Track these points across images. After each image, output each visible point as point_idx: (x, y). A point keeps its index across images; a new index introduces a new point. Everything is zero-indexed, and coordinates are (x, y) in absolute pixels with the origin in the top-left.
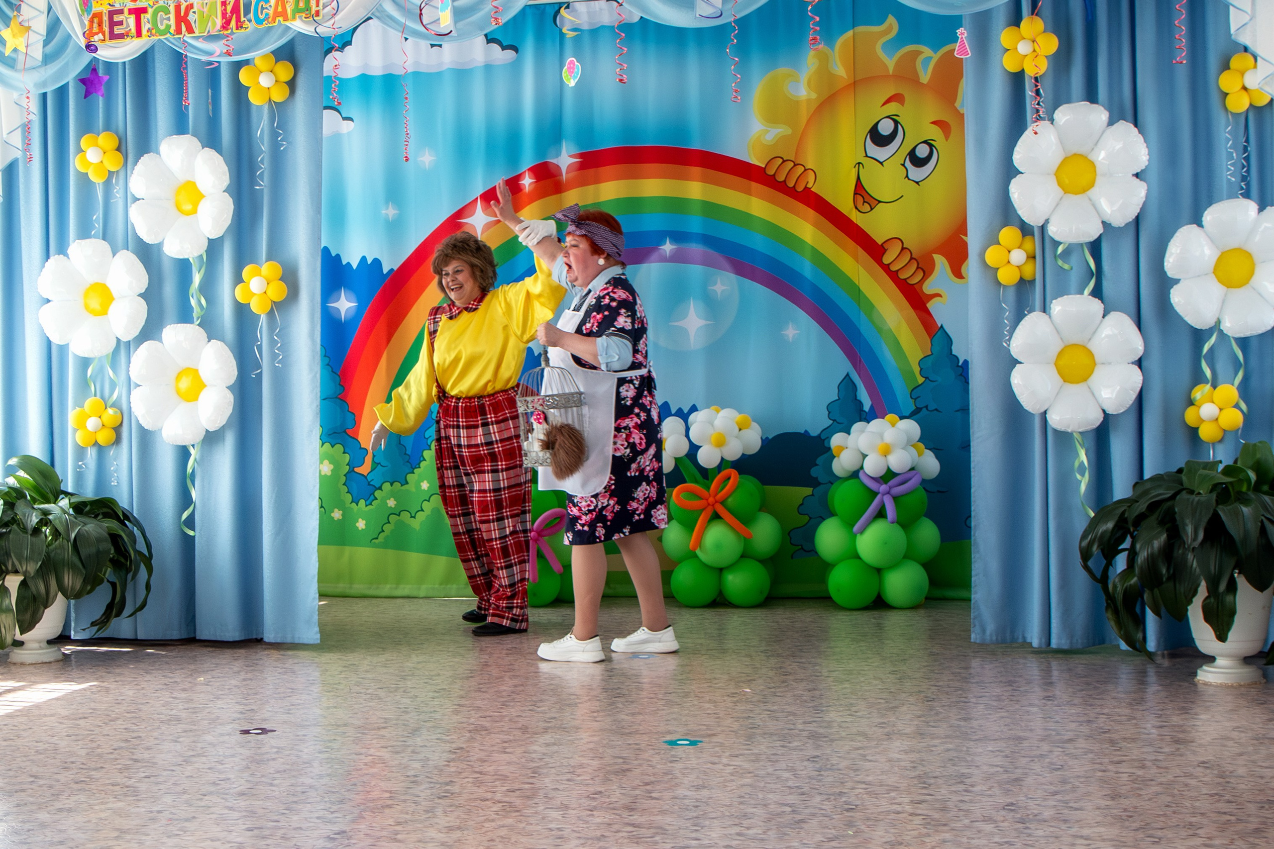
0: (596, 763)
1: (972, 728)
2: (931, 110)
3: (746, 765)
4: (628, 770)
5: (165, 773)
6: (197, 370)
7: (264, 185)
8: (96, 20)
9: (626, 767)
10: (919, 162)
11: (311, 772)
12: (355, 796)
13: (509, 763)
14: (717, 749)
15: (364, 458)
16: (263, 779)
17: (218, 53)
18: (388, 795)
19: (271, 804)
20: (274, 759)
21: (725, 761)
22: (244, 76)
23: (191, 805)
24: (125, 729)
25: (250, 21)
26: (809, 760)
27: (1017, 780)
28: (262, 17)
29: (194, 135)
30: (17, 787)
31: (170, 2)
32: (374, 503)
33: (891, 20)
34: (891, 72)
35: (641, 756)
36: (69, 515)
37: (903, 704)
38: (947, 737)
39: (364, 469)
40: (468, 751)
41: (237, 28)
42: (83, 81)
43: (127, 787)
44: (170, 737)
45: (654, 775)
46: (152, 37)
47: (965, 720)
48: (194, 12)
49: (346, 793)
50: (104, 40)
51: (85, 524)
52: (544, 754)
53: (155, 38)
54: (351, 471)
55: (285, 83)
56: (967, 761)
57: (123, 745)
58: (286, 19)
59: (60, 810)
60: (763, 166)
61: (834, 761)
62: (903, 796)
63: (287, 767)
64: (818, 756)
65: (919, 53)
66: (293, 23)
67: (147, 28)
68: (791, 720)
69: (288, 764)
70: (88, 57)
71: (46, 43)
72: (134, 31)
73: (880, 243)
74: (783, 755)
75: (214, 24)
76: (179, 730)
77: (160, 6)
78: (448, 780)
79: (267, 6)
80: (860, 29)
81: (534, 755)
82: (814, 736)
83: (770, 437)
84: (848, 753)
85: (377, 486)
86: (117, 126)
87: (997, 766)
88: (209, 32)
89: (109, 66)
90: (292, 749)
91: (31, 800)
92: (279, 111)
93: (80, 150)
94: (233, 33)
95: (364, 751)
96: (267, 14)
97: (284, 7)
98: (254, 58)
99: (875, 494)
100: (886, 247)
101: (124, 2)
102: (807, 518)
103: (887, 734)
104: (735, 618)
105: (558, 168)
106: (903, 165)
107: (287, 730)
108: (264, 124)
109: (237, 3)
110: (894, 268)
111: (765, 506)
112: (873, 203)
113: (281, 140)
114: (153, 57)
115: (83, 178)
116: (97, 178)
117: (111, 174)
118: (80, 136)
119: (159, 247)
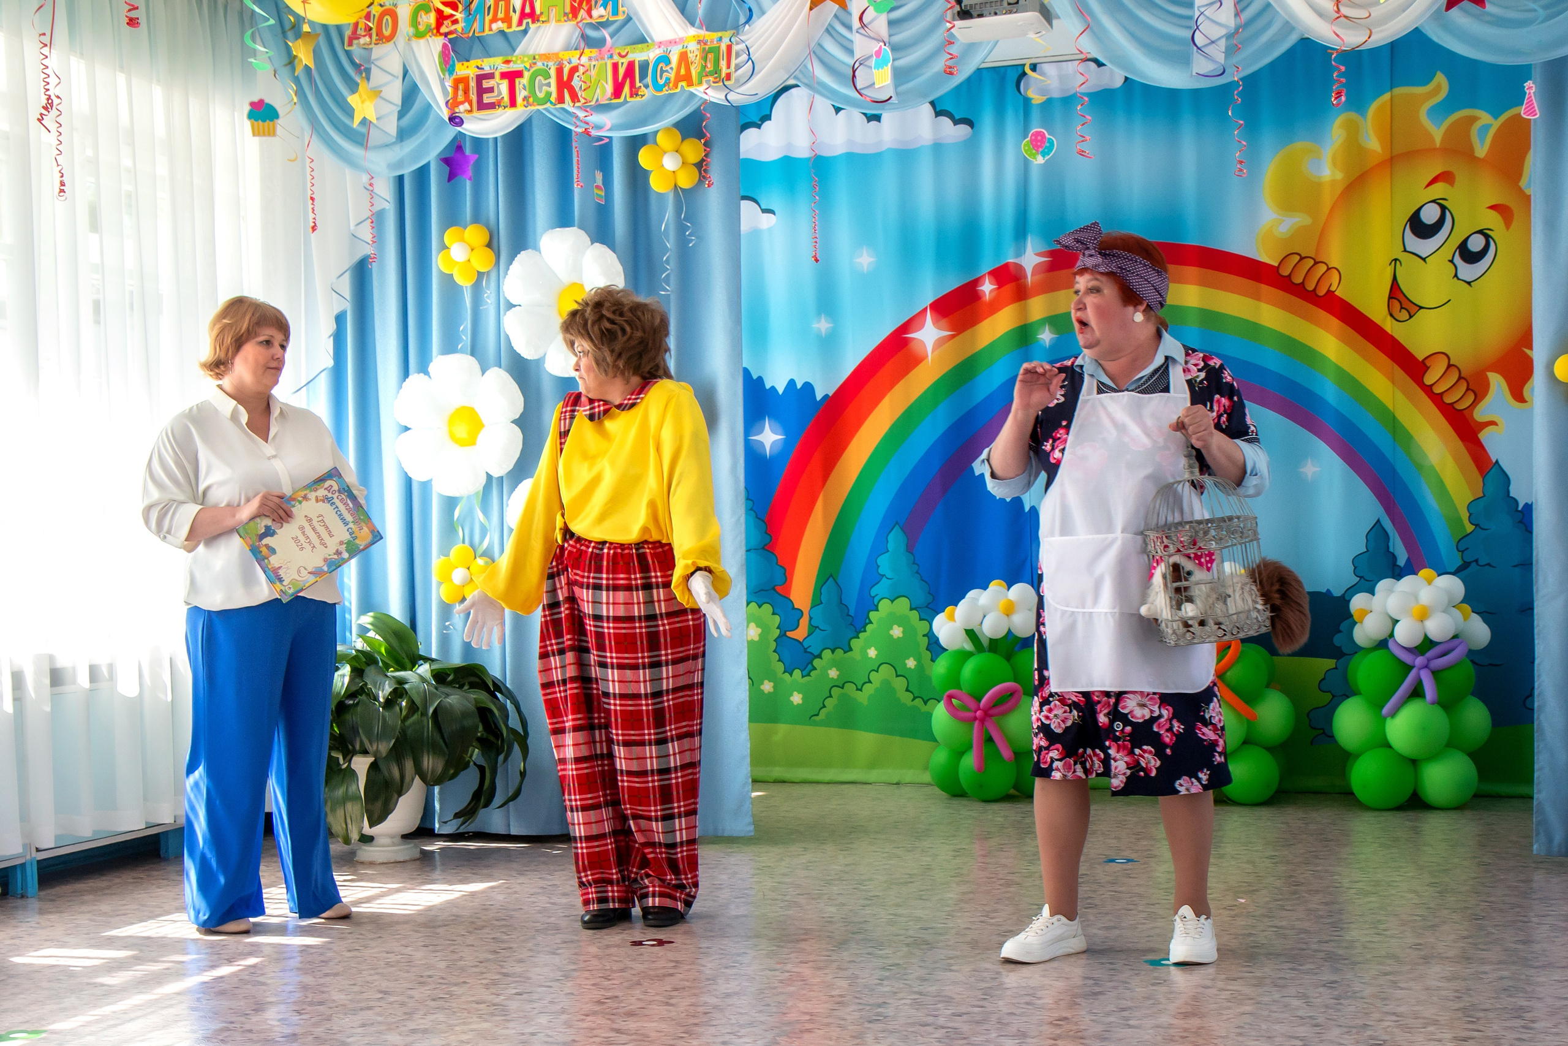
0: (1061, 983)
1: (1532, 952)
2: (1489, 191)
5: (540, 990)
7: (668, 289)
8: (461, 86)
9: (1097, 989)
10: (1471, 257)
11: (715, 990)
12: (769, 1018)
13: (955, 983)
15: (799, 621)
16: (658, 998)
17: (608, 126)
18: (808, 1017)
19: (665, 1026)
20: (671, 975)
22: (645, 158)
24: (493, 938)
25: (647, 86)
26: (1324, 986)
28: (661, 82)
29: (581, 227)
31: (551, 64)
32: (812, 673)
33: (1440, 79)
34: (1438, 145)
35: (1115, 978)
36: (429, 683)
37: (1444, 922)
38: (1500, 962)
39: (800, 634)
40: (906, 968)
41: (631, 96)
42: (447, 161)
44: (547, 949)
45: (1132, 999)
46: (529, 107)
47: (1524, 942)
48: (580, 77)
49: (757, 1015)
51: (447, 695)
53: (533, 108)
54: (783, 635)
55: (694, 165)
56: (1526, 992)
57: (491, 957)
58: (690, 84)
59: (414, 1031)
60: (1276, 264)
61: (1357, 987)
62: (1444, 1031)
64: (1335, 982)
65: (1473, 119)
66: (698, 88)
67: (522, 96)
68: (1303, 939)
69: (687, 981)
70: (451, 131)
71: (402, 114)
72: (506, 99)
73: (1421, 359)
74: (1292, 979)
75: (604, 90)
76: (558, 941)
77: (540, 70)
78: (881, 1000)
79: (668, 68)
80: (1399, 91)
82: (1332, 958)
84: (1375, 979)
85: (816, 654)
86: (488, 217)
88: (597, 100)
89: (477, 142)
90: (693, 963)
92: (686, 199)
93: (444, 247)
94: (625, 102)
95: (779, 966)
96: (668, 79)
97: (688, 70)
98: (656, 133)
99: (1408, 668)
100: (1428, 363)
101: (494, 64)
102: (1329, 696)
103: (1424, 958)
104: (1235, 817)
105: (1020, 268)
106: (1451, 261)
107: (688, 941)
108: (669, 214)
109: (631, 65)
110: (1438, 390)
111: (1274, 681)
112: (1413, 309)
113: (689, 235)
114: (531, 131)
115: (448, 280)
116: (464, 281)
117: (480, 275)
118: (443, 229)
119: (538, 363)
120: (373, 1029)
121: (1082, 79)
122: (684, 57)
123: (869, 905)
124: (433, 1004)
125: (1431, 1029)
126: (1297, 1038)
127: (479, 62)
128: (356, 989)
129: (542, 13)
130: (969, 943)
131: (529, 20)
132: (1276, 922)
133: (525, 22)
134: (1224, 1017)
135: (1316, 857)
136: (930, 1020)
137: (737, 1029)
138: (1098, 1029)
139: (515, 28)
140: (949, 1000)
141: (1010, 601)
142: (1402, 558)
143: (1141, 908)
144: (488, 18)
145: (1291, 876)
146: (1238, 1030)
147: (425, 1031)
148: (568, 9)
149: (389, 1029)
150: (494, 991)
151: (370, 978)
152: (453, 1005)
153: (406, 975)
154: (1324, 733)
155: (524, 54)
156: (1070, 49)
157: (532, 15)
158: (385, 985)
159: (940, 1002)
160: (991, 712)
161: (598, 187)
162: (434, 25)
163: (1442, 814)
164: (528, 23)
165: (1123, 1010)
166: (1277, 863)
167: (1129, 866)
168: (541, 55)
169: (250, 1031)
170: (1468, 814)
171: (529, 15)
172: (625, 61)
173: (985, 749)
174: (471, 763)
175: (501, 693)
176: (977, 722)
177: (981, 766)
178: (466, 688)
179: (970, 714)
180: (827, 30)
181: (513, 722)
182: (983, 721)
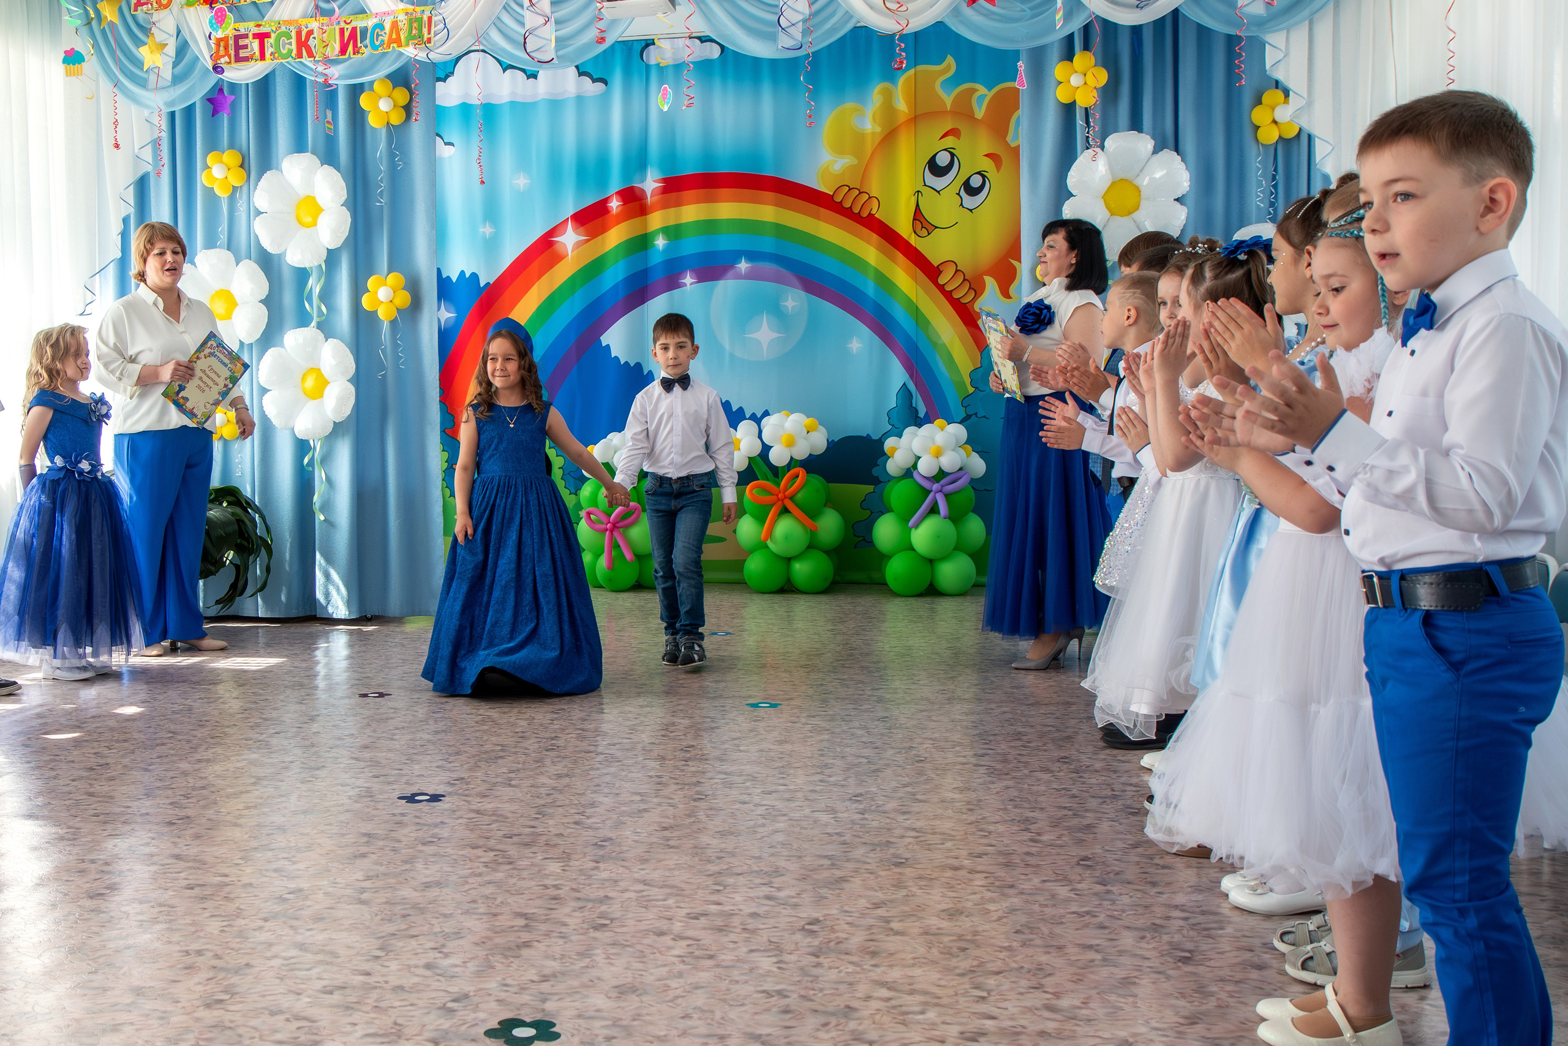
0: (686, 722)
2: (985, 143)
3: (823, 724)
4: (717, 728)
5: (293, 730)
6: (319, 370)
7: (382, 202)
8: (222, 44)
9: (714, 725)
10: (972, 191)
14: (796, 711)
16: (384, 735)
17: (336, 77)
18: (500, 748)
20: (392, 718)
21: (803, 720)
22: (364, 102)
23: (320, 757)
24: (253, 693)
25: (366, 47)
26: (879, 720)
27: (1069, 737)
28: (377, 43)
29: (313, 153)
30: (158, 741)
31: (292, 28)
33: (950, 60)
34: (948, 109)
35: (726, 717)
38: (1002, 702)
41: (354, 54)
42: (209, 101)
43: (259, 741)
45: (740, 731)
46: (274, 61)
48: (314, 38)
50: (230, 63)
52: (639, 714)
53: (277, 61)
55: (402, 107)
56: (1022, 722)
58: (400, 45)
59: (199, 761)
60: (832, 193)
61: (903, 720)
62: (967, 750)
63: (406, 725)
64: (886, 717)
65: (974, 91)
66: (406, 49)
67: (270, 52)
68: (861, 687)
70: (214, 78)
71: (175, 65)
72: (257, 54)
73: (936, 265)
74: (855, 715)
75: (334, 48)
76: (303, 694)
77: (284, 32)
78: (553, 735)
79: (383, 33)
80: (922, 68)
82: (880, 700)
83: (834, 440)
84: (913, 714)
86: (241, 145)
87: (1050, 726)
88: (328, 56)
89: (233, 86)
90: (408, 710)
91: (172, 752)
92: (396, 133)
93: (206, 167)
94: (350, 57)
96: (383, 41)
97: (398, 35)
98: (372, 83)
99: (927, 492)
100: (941, 268)
101: (249, 27)
102: (869, 513)
103: (949, 699)
104: (802, 602)
105: (643, 191)
106: (958, 194)
107: (403, 694)
108: (383, 145)
109: (354, 30)
110: (948, 288)
111: (830, 502)
112: (930, 228)
113: (398, 161)
114: (275, 79)
115: (209, 192)
116: (222, 193)
117: (235, 188)
118: (207, 151)
119: (280, 257)
121: (689, 51)
122: (395, 25)
125: (958, 748)
126: (862, 757)
127: (237, 26)
132: (840, 676)
134: (809, 744)
135: (864, 630)
136: (592, 748)
138: (717, 753)
142: (922, 413)
143: (740, 667)
145: (847, 644)
146: (820, 752)
154: (863, 540)
155: (271, 20)
156: (681, 29)
160: (618, 525)
161: (328, 122)
163: (950, 599)
165: (734, 739)
166: (835, 634)
167: (728, 637)
168: (284, 21)
170: (968, 598)
172: (350, 27)
173: (613, 553)
174: (228, 562)
175: (252, 509)
176: (608, 532)
177: (610, 566)
178: (225, 504)
179: (604, 526)
180: (504, 7)
181: (260, 531)
182: (612, 531)
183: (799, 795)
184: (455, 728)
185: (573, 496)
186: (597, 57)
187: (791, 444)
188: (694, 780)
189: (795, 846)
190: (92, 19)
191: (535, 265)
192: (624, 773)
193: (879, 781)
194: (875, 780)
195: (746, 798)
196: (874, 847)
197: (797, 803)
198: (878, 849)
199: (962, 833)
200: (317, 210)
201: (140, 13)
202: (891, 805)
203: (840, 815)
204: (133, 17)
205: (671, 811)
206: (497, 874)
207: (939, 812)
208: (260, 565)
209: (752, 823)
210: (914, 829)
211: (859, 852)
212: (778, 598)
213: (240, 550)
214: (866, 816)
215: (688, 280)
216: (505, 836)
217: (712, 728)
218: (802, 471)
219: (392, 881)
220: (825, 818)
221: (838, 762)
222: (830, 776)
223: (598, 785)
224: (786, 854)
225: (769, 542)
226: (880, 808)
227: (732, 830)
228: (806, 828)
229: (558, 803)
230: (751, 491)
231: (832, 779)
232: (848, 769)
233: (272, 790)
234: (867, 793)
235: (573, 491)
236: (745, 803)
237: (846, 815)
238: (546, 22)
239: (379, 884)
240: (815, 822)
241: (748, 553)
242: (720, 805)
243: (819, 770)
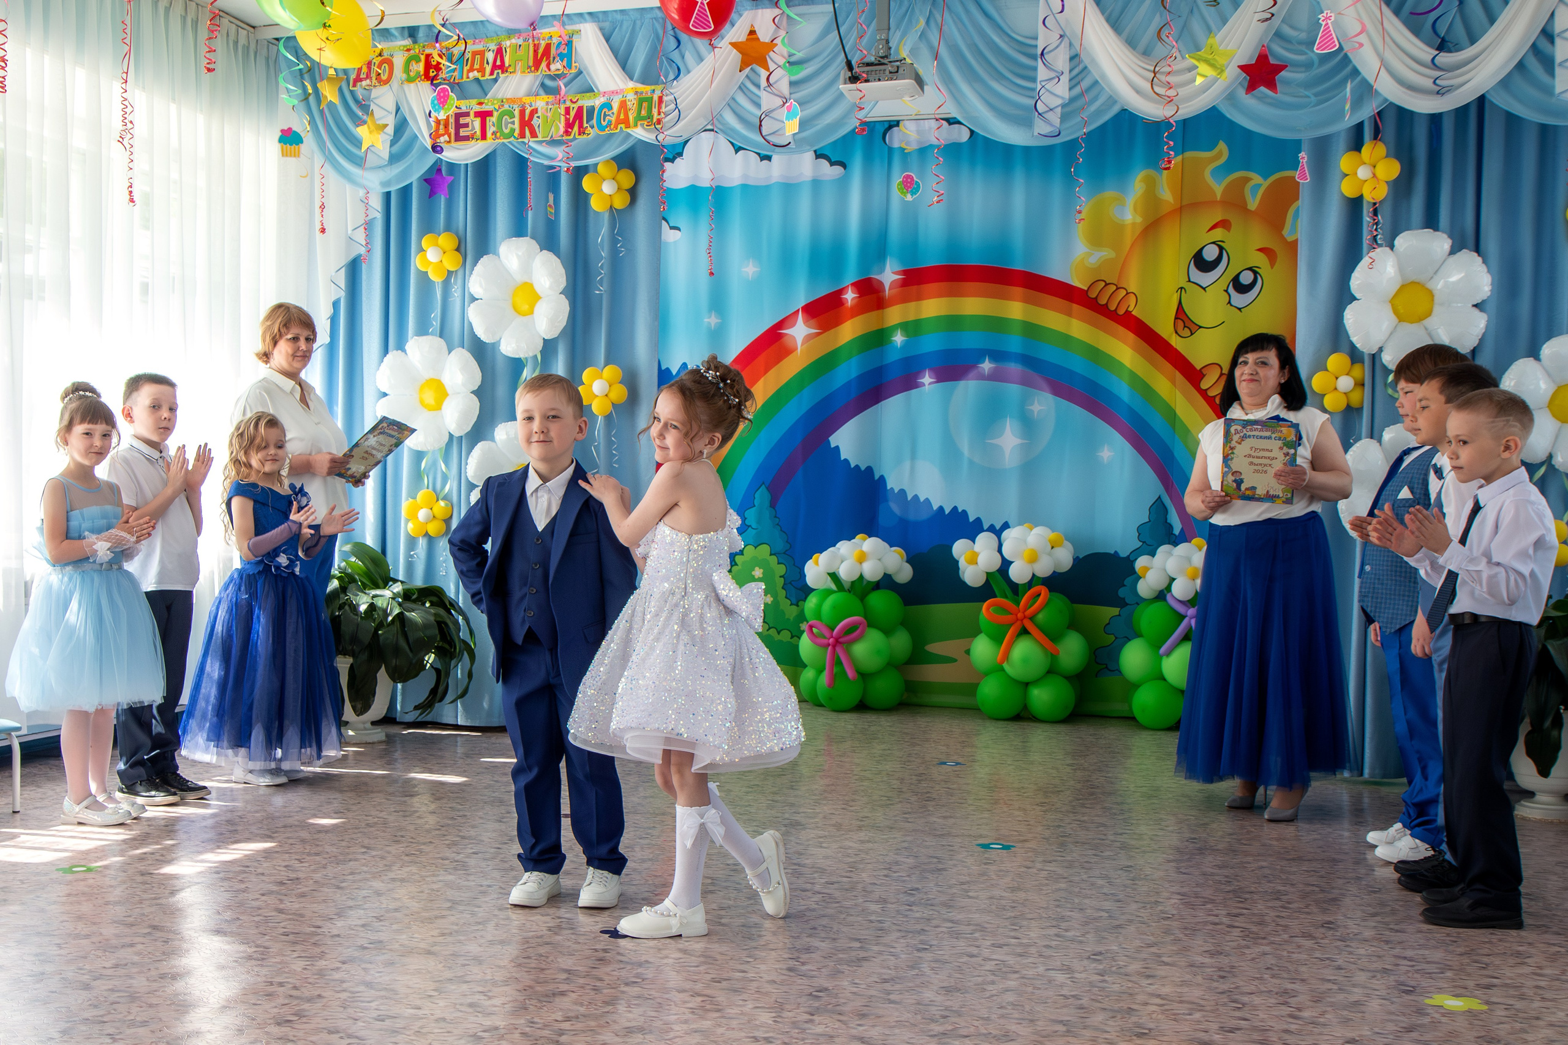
0: (911, 861)
2: (1258, 238)
3: (1060, 871)
4: (944, 869)
7: (601, 289)
8: (442, 123)
9: (940, 866)
10: (1242, 288)
14: (1030, 854)
17: (559, 158)
21: (1039, 865)
22: (587, 184)
25: (592, 127)
28: (604, 124)
29: (532, 238)
31: (515, 106)
33: (1222, 146)
34: (1218, 198)
35: (954, 857)
36: (398, 601)
41: (579, 134)
42: (427, 182)
45: (969, 875)
46: (496, 141)
48: (538, 117)
50: (449, 142)
51: (413, 610)
52: (860, 850)
53: (499, 141)
55: (627, 190)
57: (450, 822)
58: (628, 127)
60: (1086, 288)
61: (1148, 871)
62: (1219, 908)
64: (1130, 866)
65: (1247, 180)
66: (634, 130)
67: (491, 131)
68: (1103, 831)
70: (433, 157)
71: (393, 143)
72: (479, 133)
73: (1198, 368)
74: (1096, 863)
75: (558, 128)
77: (507, 111)
79: (610, 113)
80: (1190, 154)
81: (850, 851)
82: (1124, 846)
83: (1081, 557)
84: (1160, 865)
86: (458, 227)
88: (552, 137)
89: (452, 167)
92: (619, 218)
93: (421, 250)
94: (575, 139)
96: (610, 121)
97: (626, 115)
98: (596, 165)
99: (1181, 617)
100: (1204, 372)
101: (471, 105)
102: (1112, 638)
103: (1200, 849)
104: (1039, 732)
105: (881, 283)
106: (1226, 291)
108: (604, 230)
109: (580, 109)
110: (1211, 394)
111: (1073, 625)
112: (1193, 328)
113: (620, 247)
114: (495, 160)
115: (423, 276)
116: (436, 277)
117: (450, 273)
118: (422, 235)
119: (495, 346)
120: (357, 877)
122: (623, 104)
123: (751, 792)
124: (406, 858)
126: (1103, 910)
127: (459, 104)
128: (344, 844)
129: (510, 66)
130: (833, 825)
131: (500, 71)
132: (1079, 817)
133: (496, 72)
134: (1044, 892)
135: (1107, 766)
136: (809, 886)
137: (654, 888)
138: (943, 898)
139: (487, 77)
140: (822, 871)
141: (863, 551)
142: (1177, 529)
143: (970, 802)
144: (466, 69)
145: (1088, 781)
146: (1057, 903)
147: (402, 880)
148: (531, 63)
149: (374, 877)
150: (455, 850)
151: (354, 836)
152: (423, 859)
153: (382, 834)
154: (1107, 667)
155: (494, 98)
156: (930, 110)
157: (502, 68)
158: (366, 841)
159: (817, 872)
160: (841, 640)
162: (422, 73)
164: (498, 73)
165: (963, 883)
166: (1075, 770)
167: (957, 768)
168: (508, 99)
169: (263, 874)
171: (500, 66)
172: (576, 106)
173: (835, 670)
174: (428, 665)
175: (455, 610)
176: (830, 647)
177: (831, 683)
178: (428, 605)
179: (825, 641)
180: (740, 87)
181: (464, 634)
182: (834, 647)
183: (1033, 950)
184: (661, 857)
185: (794, 607)
186: (835, 142)
187: (1033, 559)
188: (918, 927)
189: (1027, 1008)
190: (310, 94)
191: (761, 359)
192: (843, 916)
193: (1121, 939)
194: (1117, 937)
195: (975, 951)
196: (1114, 1013)
197: (1031, 960)
198: (1119, 1016)
199: (1213, 1003)
200: (535, 298)
201: (359, 90)
202: (1135, 967)
203: (1077, 975)
204: (352, 92)
205: (892, 961)
206: (704, 1022)
207: (1188, 977)
208: (462, 670)
209: (980, 979)
210: (1159, 996)
211: (1098, 1018)
212: (1013, 726)
213: (441, 653)
214: (1106, 978)
215: (927, 379)
216: (714, 980)
217: (939, 870)
218: (1044, 590)
219: (593, 1023)
220: (1060, 977)
221: (1075, 915)
222: (1066, 930)
223: (815, 928)
224: (1017, 1016)
225: (1005, 665)
226: (1122, 970)
227: (958, 986)
228: (1039, 989)
229: (771, 946)
230: (988, 609)
231: (1068, 934)
232: (1086, 924)
233: (469, 916)
234: (1107, 951)
235: (794, 601)
236: (972, 956)
237: (1083, 975)
238: (784, 104)
239: (579, 1026)
240: (1050, 981)
241: (982, 676)
242: (946, 957)
243: (1054, 923)
